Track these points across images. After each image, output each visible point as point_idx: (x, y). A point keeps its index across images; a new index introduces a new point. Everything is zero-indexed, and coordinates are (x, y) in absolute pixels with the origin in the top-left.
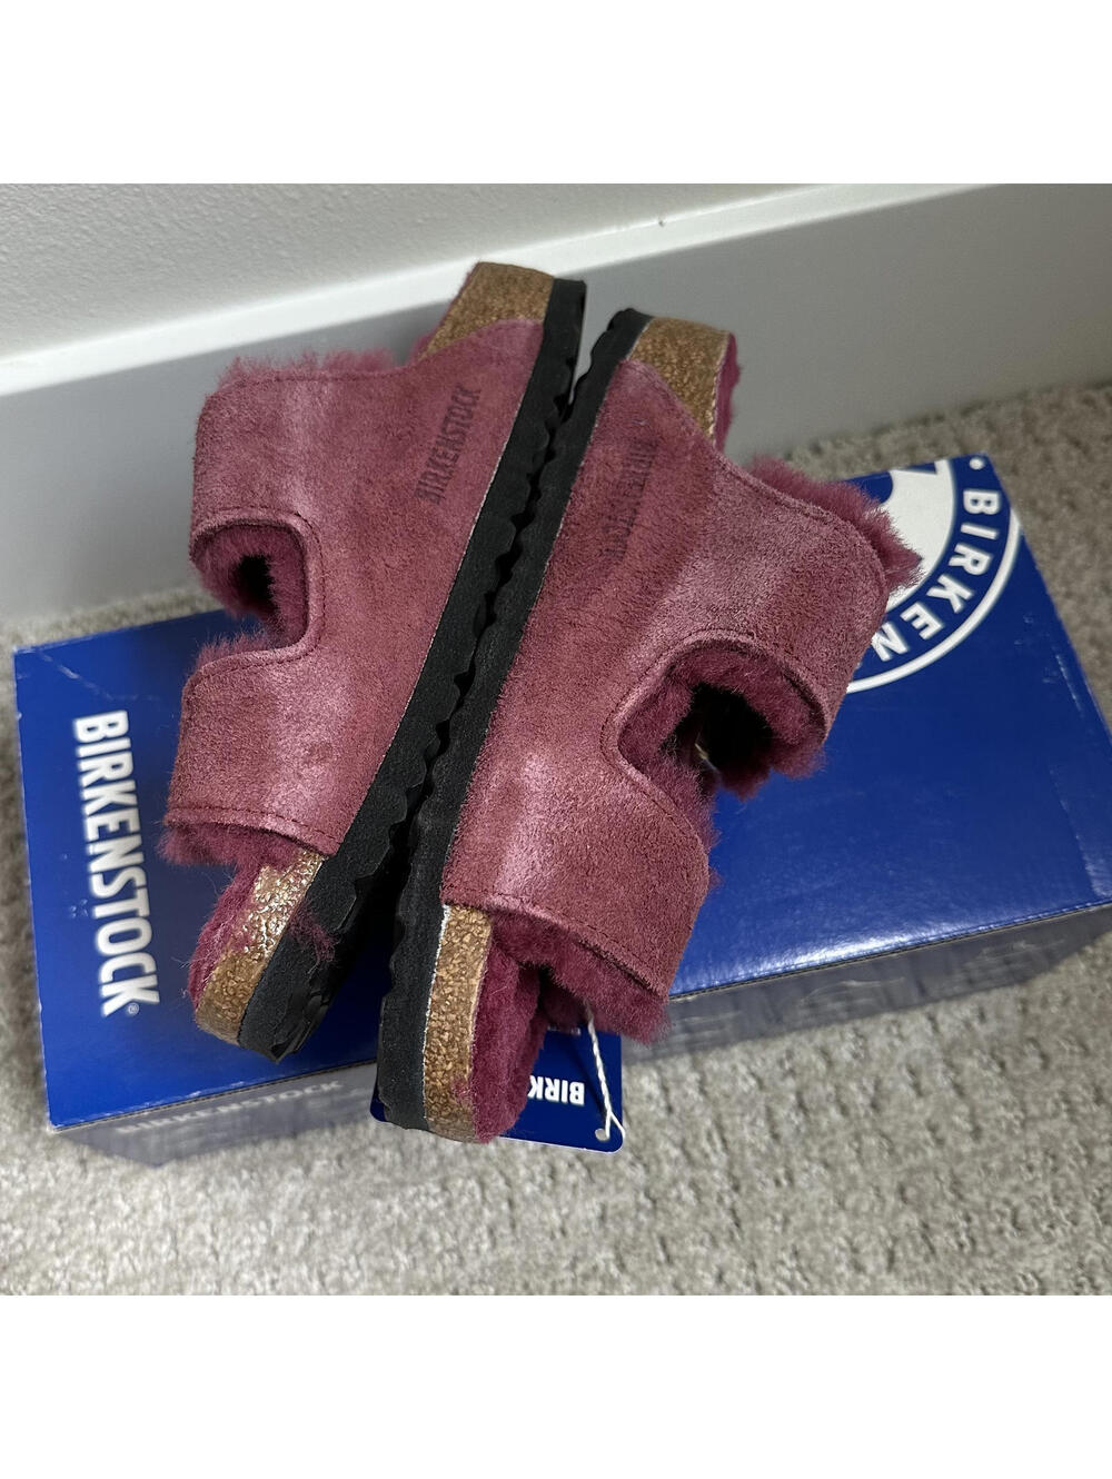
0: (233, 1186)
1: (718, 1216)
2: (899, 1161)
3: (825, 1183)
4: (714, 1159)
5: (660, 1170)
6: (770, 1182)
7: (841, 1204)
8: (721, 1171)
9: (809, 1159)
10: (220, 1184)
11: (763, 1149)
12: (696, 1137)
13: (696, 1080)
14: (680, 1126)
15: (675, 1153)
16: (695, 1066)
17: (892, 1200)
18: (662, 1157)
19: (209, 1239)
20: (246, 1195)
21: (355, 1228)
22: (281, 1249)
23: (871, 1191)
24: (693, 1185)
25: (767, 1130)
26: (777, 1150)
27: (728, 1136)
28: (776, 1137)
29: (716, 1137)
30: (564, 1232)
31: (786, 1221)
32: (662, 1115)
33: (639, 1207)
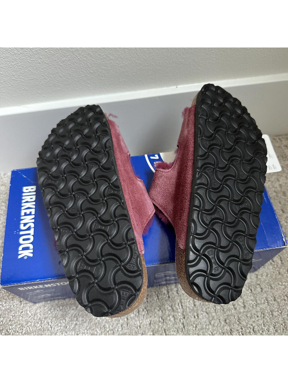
0: (58, 311)
1: (179, 325)
2: (225, 313)
3: (206, 318)
4: (179, 310)
5: (165, 312)
6: (193, 317)
7: (210, 323)
8: (181, 313)
9: (203, 312)
10: (54, 309)
11: (192, 308)
12: (175, 304)
13: (176, 290)
14: (171, 301)
15: (170, 308)
16: (176, 287)
17: (223, 323)
18: (166, 309)
19: (50, 323)
20: (61, 313)
21: (87, 323)
22: (68, 327)
23: (218, 320)
24: (173, 316)
25: (193, 304)
26: (195, 309)
27: (183, 304)
28: (195, 305)
29: (180, 305)
30: (140, 327)
31: (196, 327)
32: (167, 298)
33: (159, 321)
